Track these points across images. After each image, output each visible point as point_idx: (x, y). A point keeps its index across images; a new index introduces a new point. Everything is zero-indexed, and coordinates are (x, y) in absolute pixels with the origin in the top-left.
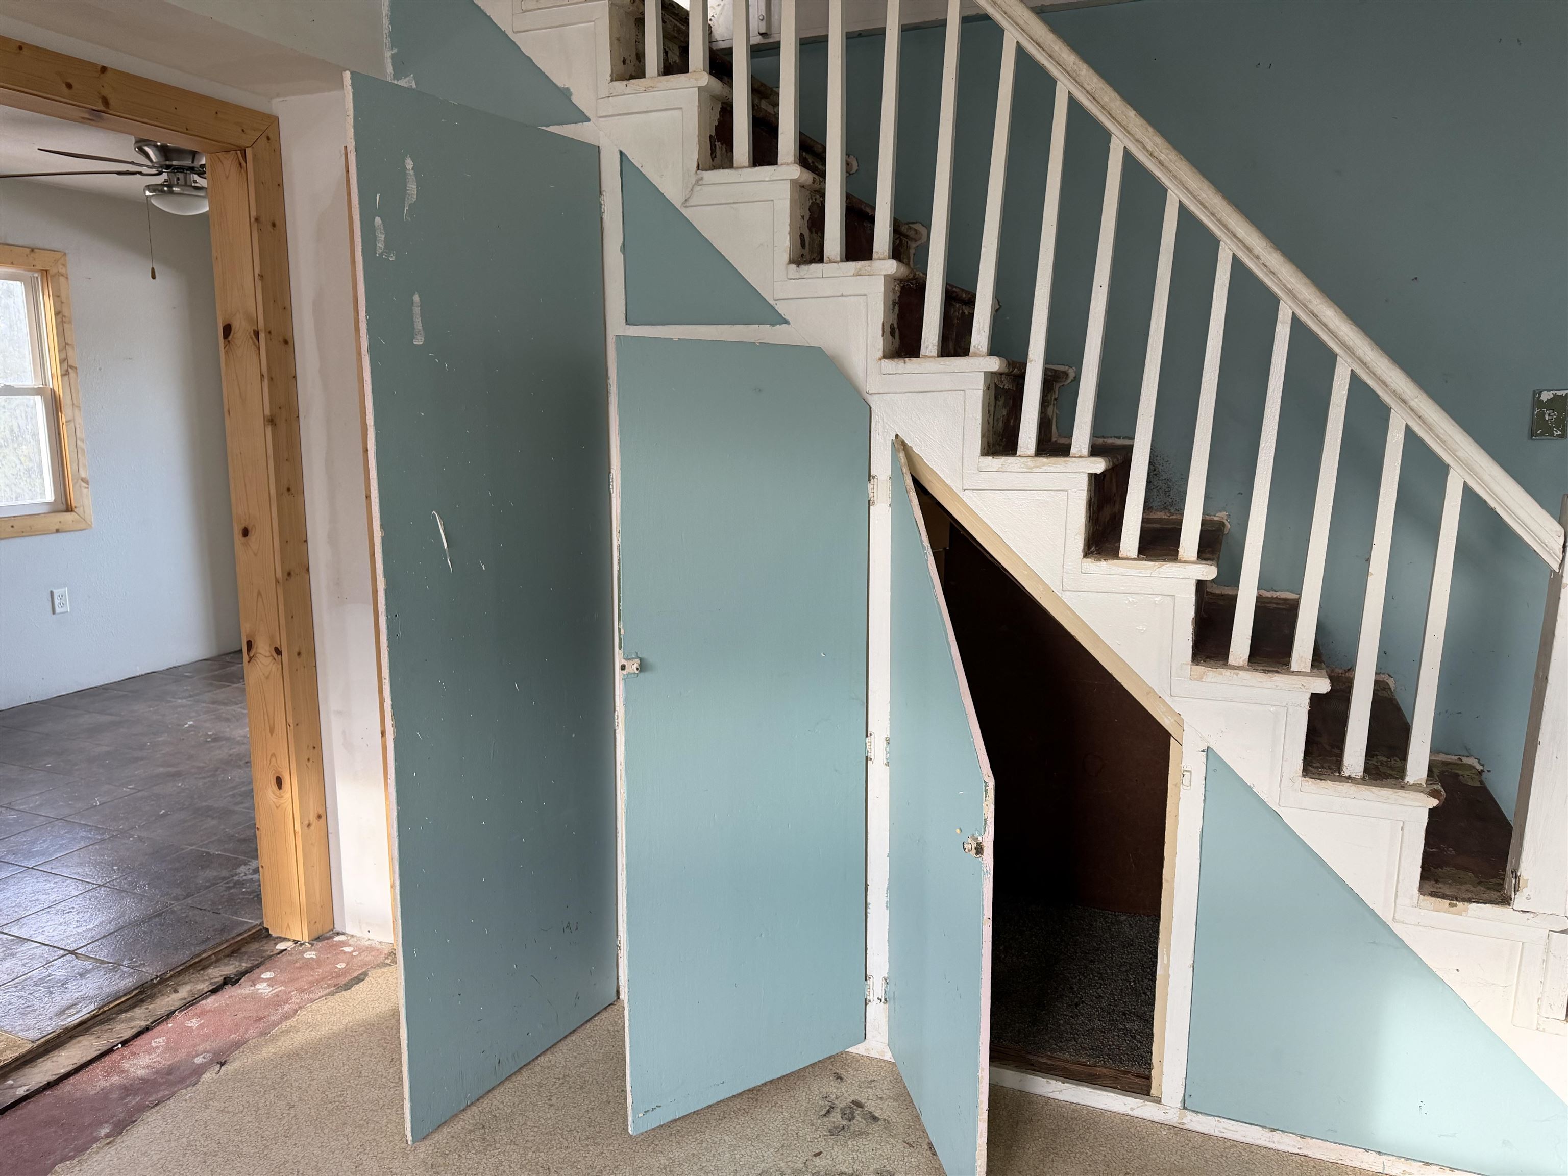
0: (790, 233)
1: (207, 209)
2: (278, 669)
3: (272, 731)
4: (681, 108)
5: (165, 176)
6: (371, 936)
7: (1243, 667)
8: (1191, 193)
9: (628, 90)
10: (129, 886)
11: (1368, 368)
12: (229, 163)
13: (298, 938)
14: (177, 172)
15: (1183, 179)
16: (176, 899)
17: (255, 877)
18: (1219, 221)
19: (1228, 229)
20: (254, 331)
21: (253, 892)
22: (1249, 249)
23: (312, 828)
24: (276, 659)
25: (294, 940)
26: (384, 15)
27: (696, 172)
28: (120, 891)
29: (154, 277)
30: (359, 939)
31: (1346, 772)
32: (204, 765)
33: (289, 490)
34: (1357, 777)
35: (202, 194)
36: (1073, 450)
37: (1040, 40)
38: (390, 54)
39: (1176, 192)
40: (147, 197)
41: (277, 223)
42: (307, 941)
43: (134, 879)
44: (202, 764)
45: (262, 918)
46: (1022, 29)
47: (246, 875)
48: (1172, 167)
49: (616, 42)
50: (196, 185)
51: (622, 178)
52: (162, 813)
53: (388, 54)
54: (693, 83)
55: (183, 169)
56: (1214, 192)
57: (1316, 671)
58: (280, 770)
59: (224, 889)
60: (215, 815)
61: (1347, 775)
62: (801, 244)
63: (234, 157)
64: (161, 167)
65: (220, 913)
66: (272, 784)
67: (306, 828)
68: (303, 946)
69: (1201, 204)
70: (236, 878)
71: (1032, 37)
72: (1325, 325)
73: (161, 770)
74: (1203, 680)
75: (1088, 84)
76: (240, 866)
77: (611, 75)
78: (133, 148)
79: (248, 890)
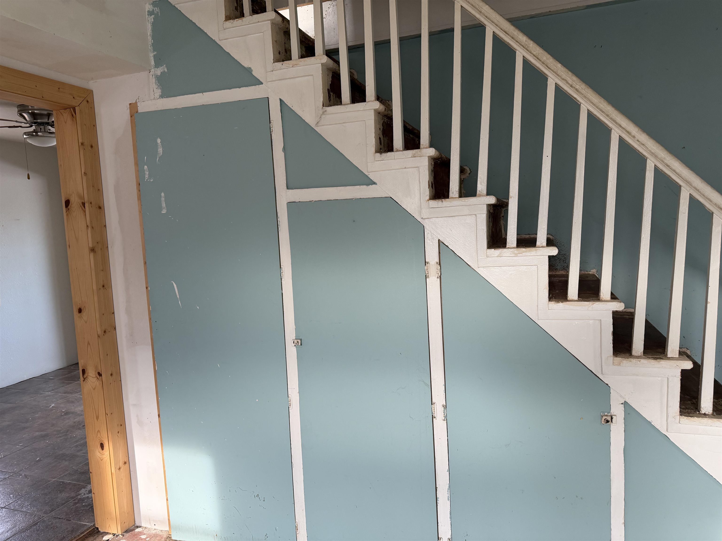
0: (375, 137)
1: (56, 144)
2: (100, 384)
3: (97, 418)
4: (312, 75)
5: (34, 128)
6: (156, 527)
7: (641, 356)
8: (595, 105)
9: (283, 67)
10: (19, 506)
11: (700, 192)
12: (66, 115)
13: (115, 532)
14: (40, 125)
15: (590, 98)
16: (46, 513)
17: (90, 495)
18: (611, 119)
19: (616, 123)
20: (82, 203)
21: (89, 505)
22: (629, 133)
23: (121, 470)
24: (99, 379)
25: (113, 534)
26: (149, 35)
27: (322, 108)
28: (14, 510)
29: (29, 178)
30: (149, 529)
31: (703, 411)
32: (60, 429)
33: (103, 286)
34: (709, 414)
35: (53, 135)
36: (538, 243)
37: (506, 30)
38: (153, 55)
39: (586, 105)
40: (25, 138)
41: (93, 145)
42: (120, 534)
43: (22, 502)
44: (59, 429)
45: (94, 521)
46: (496, 25)
47: (84, 494)
48: (583, 92)
49: (275, 43)
50: (50, 131)
51: (281, 113)
52: (37, 459)
53: (151, 55)
54: (319, 61)
55: (44, 124)
56: (607, 104)
57: (681, 356)
58: (103, 439)
59: (72, 504)
60: (67, 459)
61: (703, 412)
62: (380, 143)
63: (69, 111)
64: (32, 123)
65: (70, 520)
66: (98, 447)
67: (118, 470)
68: (118, 537)
69: (601, 110)
70: (79, 497)
71: (502, 28)
72: (674, 171)
73: (37, 433)
74: (621, 365)
75: (534, 51)
76: (81, 489)
77: (273, 60)
78: (17, 114)
79: (86, 504)
